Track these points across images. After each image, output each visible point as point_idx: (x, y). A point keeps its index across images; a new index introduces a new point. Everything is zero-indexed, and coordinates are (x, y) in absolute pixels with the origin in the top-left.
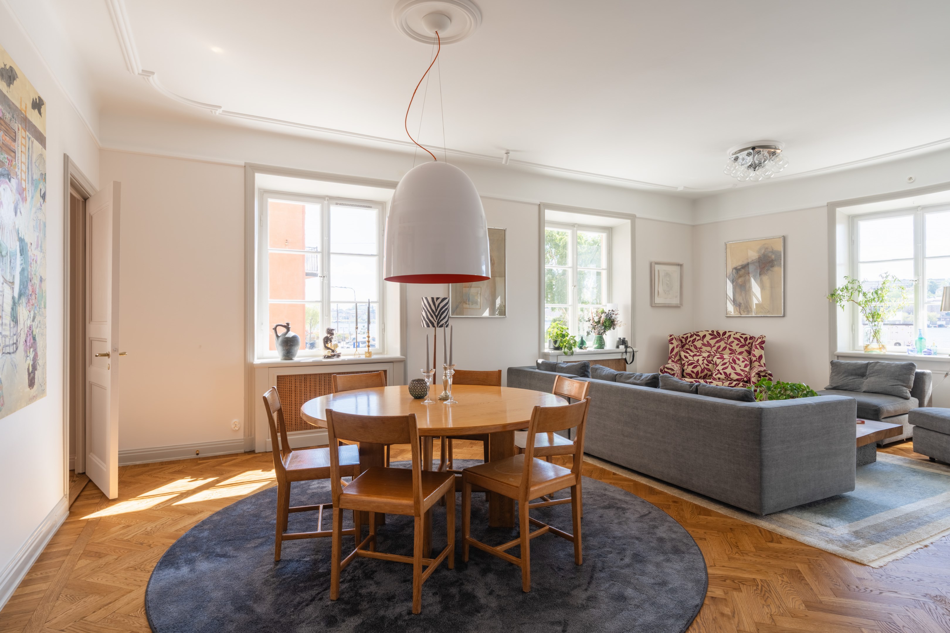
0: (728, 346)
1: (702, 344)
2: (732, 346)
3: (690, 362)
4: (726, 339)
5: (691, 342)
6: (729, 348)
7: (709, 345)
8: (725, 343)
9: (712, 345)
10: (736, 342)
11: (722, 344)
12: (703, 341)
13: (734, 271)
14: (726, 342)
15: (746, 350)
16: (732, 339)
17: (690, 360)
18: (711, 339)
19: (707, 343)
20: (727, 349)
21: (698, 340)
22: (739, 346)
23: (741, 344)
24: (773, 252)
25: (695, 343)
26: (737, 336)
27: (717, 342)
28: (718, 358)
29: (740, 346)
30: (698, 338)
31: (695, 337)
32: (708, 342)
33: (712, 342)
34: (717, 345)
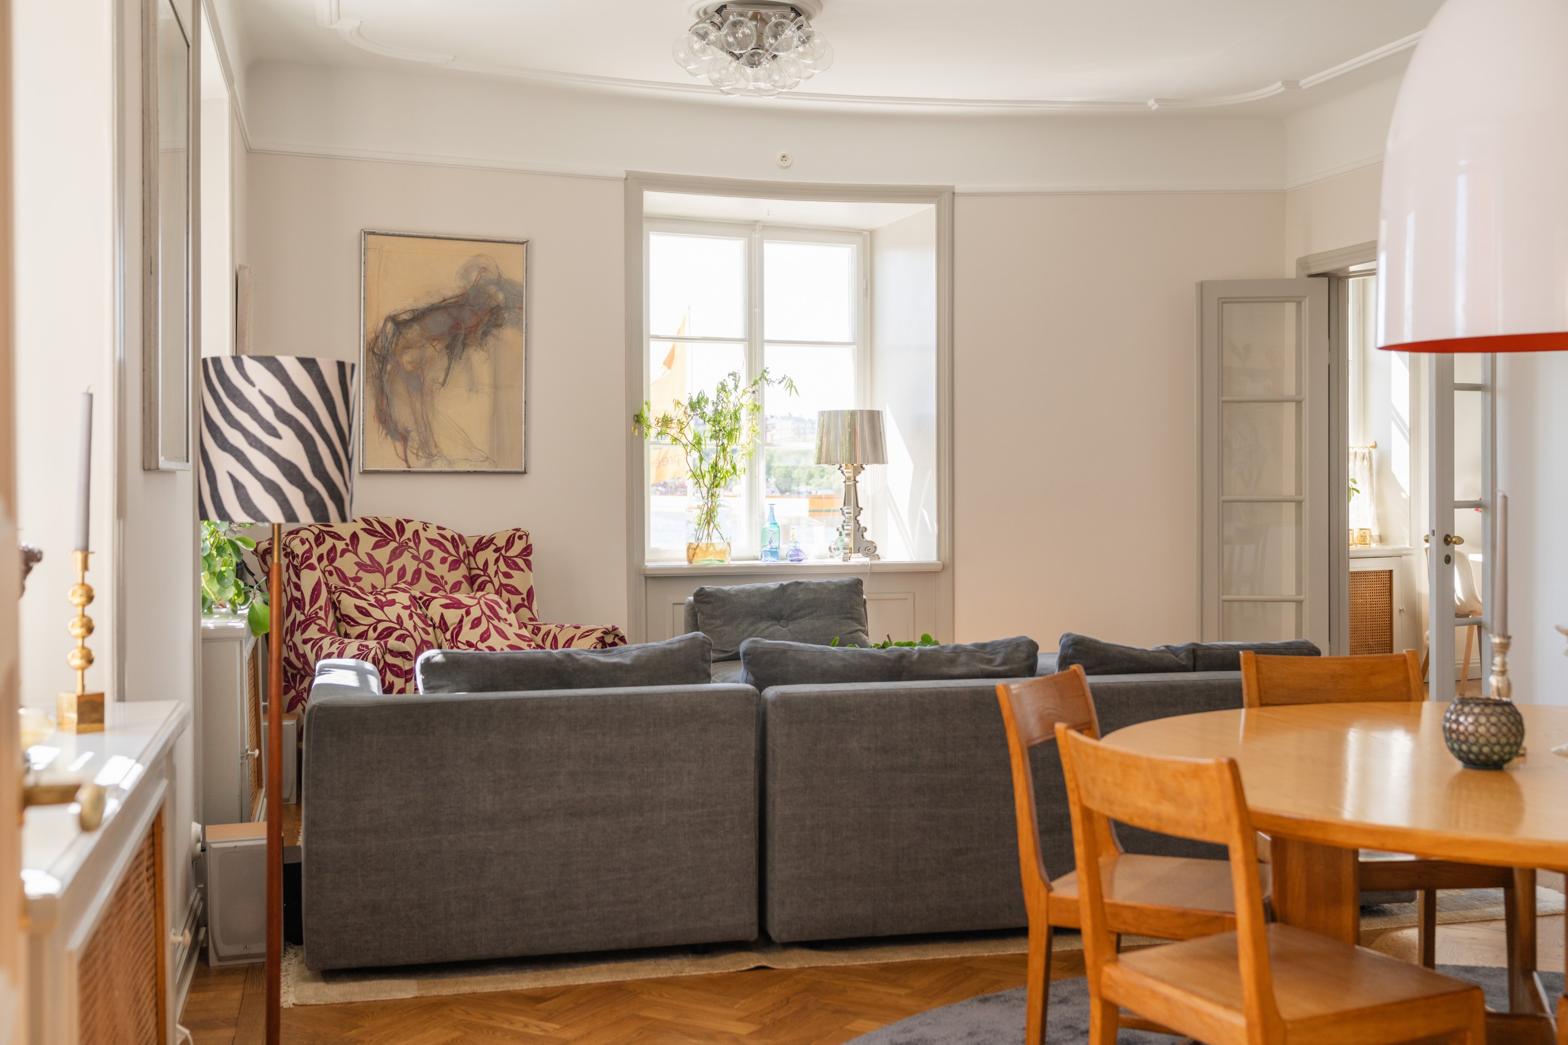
0: (423, 567)
1: (357, 564)
2: (431, 566)
3: (381, 627)
4: (411, 544)
5: (325, 562)
6: (427, 574)
7: (373, 567)
8: (415, 557)
9: (385, 567)
10: (438, 554)
11: (406, 560)
12: (356, 554)
13: (390, 325)
14: (416, 554)
15: (464, 577)
16: (425, 546)
17: (379, 621)
18: (376, 546)
19: (369, 563)
20: (423, 576)
21: (343, 552)
22: (447, 565)
23: (450, 559)
24: (500, 282)
25: (338, 563)
26: (433, 534)
27: (395, 555)
28: (445, 606)
29: (451, 565)
30: (340, 546)
31: (329, 542)
32: (370, 556)
33: (382, 555)
34: (397, 565)
